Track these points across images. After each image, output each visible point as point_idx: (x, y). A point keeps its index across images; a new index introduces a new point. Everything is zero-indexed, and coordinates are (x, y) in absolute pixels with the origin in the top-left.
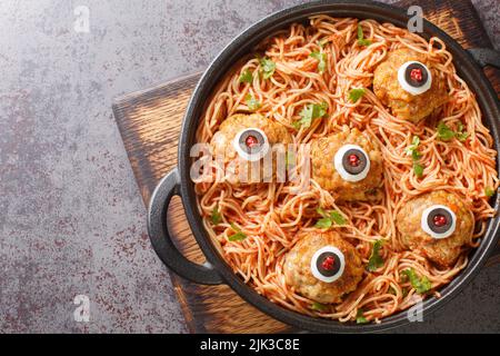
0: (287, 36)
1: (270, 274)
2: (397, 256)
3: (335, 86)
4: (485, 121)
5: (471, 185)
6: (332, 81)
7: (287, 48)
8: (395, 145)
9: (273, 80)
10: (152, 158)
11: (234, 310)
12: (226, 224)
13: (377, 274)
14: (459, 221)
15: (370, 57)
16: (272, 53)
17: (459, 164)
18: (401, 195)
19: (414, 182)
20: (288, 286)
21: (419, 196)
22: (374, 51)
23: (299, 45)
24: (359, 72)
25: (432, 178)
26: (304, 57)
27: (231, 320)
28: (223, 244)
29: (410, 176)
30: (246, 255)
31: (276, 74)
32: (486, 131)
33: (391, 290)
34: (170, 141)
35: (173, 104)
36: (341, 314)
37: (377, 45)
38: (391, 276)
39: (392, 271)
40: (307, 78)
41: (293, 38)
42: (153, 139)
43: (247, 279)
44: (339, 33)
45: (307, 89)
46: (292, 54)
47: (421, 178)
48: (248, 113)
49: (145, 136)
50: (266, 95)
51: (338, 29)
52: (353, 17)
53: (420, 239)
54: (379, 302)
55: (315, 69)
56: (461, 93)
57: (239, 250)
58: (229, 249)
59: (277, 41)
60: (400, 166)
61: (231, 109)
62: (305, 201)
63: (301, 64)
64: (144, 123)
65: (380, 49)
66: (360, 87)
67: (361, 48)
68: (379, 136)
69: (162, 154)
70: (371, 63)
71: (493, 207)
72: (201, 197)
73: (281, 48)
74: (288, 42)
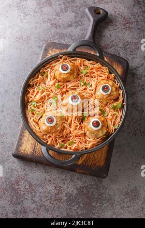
0: (29, 93)
1: (87, 142)
2: (107, 107)
3: (52, 91)
4: (89, 60)
5: (103, 75)
6: (49, 90)
7: (32, 94)
8: (78, 87)
9: (38, 104)
10: (36, 154)
11: (94, 159)
12: (66, 145)
13: (108, 115)
14: (109, 85)
15: (51, 76)
16: (30, 99)
17: (95, 74)
18: (92, 95)
19: (91, 88)
20: (94, 139)
21: (95, 90)
22: (50, 73)
23: (34, 91)
24: (53, 82)
25: (93, 84)
26: (38, 92)
27: (96, 161)
28: (70, 149)
29: (89, 88)
30: (78, 144)
31: (37, 102)
32: (92, 62)
33: (114, 114)
34: (35, 146)
35: (25, 139)
36: (111, 131)
37: (49, 72)
38: (111, 112)
39: (110, 111)
40: (44, 96)
41: (31, 91)
42: (31, 151)
43: (84, 149)
44: (39, 79)
45: (47, 98)
46: (35, 95)
47: (91, 86)
48: (41, 117)
49: (29, 152)
50: (40, 109)
51: (37, 78)
52: (37, 73)
53: (107, 97)
54: (115, 120)
55: (43, 92)
56: (77, 61)
57: (75, 145)
58: (73, 148)
59: (28, 96)
60: (84, 89)
61: (37, 121)
62: (75, 119)
63: (39, 94)
64: (25, 150)
65: (51, 72)
66: (57, 84)
67: (47, 77)
68: (73, 89)
69: (37, 151)
70: (53, 76)
71: (112, 74)
72: (54, 146)
73: (32, 96)
74: (31, 93)
